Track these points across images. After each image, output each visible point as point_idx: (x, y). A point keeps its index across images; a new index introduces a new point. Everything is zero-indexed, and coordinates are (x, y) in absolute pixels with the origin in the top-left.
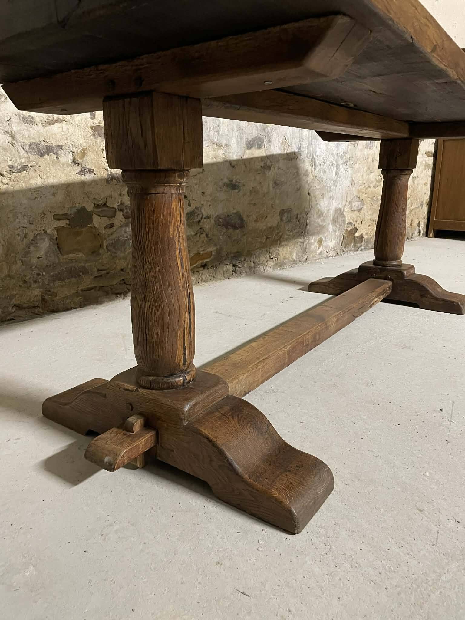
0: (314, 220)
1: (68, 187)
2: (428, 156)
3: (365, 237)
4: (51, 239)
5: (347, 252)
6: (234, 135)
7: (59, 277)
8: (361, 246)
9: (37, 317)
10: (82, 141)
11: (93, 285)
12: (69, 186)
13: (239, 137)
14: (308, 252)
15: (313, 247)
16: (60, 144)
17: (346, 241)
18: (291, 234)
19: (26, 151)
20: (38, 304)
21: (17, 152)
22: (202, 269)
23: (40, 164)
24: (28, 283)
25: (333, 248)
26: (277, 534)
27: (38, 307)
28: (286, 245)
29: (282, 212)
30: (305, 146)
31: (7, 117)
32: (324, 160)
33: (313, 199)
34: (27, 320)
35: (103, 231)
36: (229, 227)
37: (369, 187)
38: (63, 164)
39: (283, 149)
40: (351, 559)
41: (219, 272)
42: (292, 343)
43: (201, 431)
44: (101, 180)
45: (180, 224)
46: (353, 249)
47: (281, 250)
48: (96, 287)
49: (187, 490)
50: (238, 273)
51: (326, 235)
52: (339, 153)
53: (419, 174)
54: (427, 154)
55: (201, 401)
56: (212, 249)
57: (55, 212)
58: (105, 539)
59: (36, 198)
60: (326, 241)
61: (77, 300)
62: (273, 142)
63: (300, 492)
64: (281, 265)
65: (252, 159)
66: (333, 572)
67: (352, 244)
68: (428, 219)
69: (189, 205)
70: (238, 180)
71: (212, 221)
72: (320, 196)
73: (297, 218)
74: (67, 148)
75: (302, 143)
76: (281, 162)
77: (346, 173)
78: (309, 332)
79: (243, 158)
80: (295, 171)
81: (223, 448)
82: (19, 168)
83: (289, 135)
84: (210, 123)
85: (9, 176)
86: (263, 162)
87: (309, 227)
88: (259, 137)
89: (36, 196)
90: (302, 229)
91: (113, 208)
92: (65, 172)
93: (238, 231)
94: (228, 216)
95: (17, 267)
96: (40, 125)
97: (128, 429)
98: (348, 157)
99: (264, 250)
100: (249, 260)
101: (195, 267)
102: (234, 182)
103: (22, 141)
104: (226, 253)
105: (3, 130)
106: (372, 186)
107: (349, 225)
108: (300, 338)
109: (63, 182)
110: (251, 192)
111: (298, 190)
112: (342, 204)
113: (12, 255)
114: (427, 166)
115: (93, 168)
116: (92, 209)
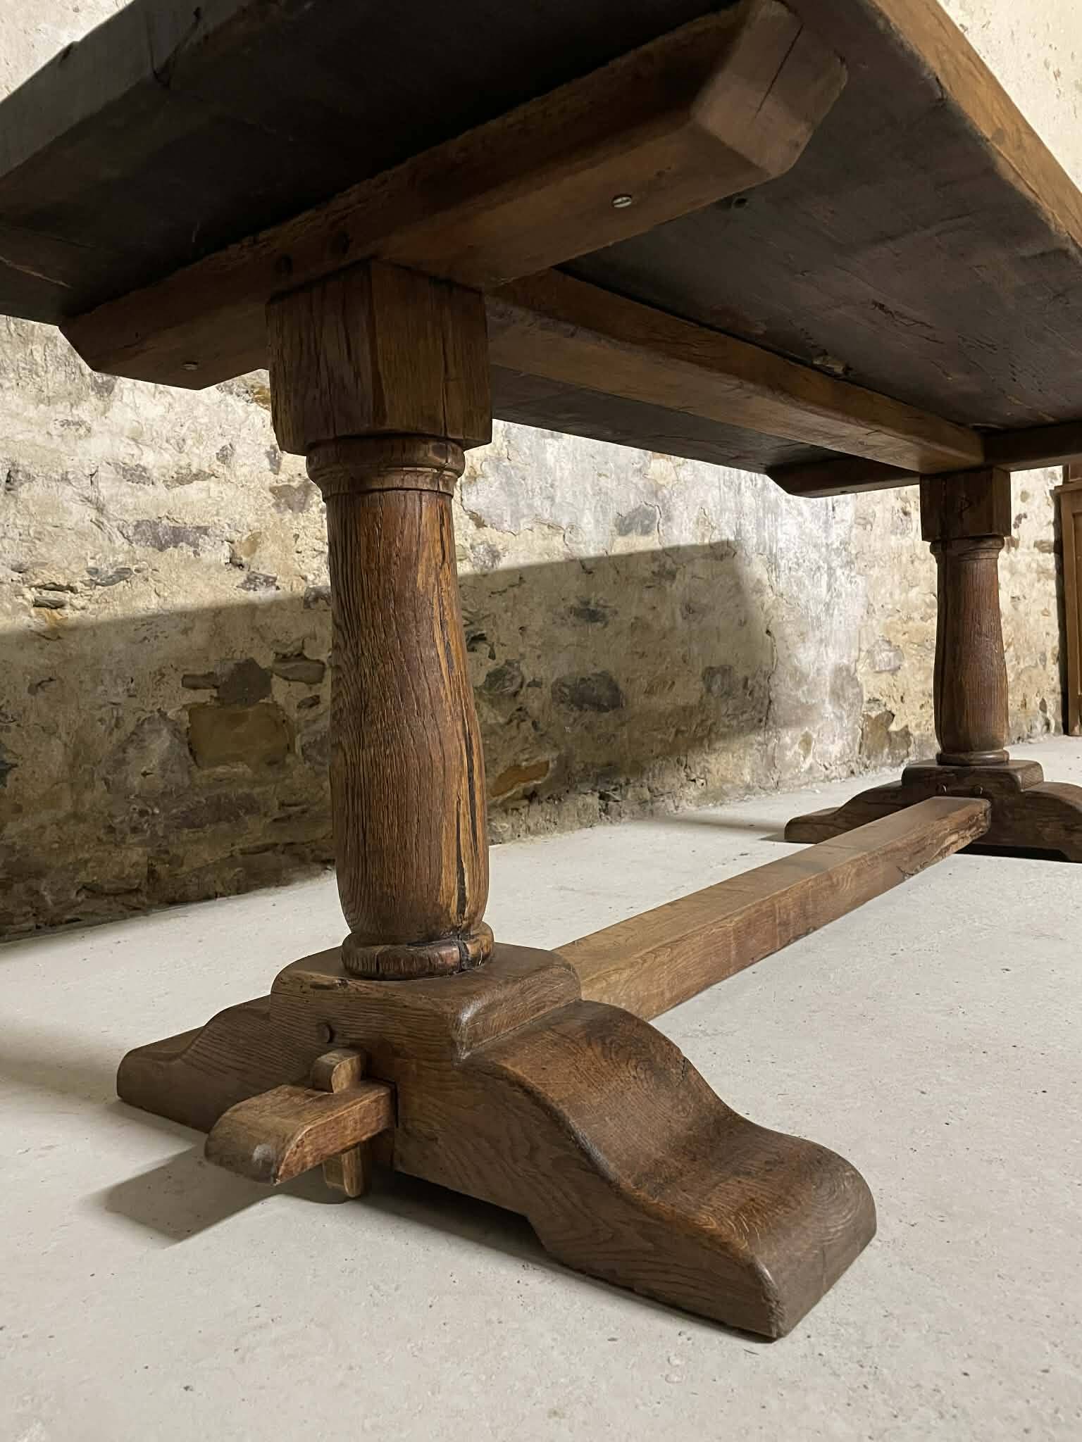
0: (785, 691)
1: (218, 616)
2: (1043, 550)
3: (916, 733)
4: (175, 732)
5: (875, 767)
6: (587, 506)
7: (189, 821)
8: (908, 755)
9: (132, 916)
10: (251, 518)
11: (269, 841)
12: (220, 612)
13: (599, 509)
14: (779, 767)
15: (789, 754)
16: (202, 524)
17: (868, 742)
18: (734, 723)
19: (127, 538)
20: (140, 884)
21: (107, 542)
22: (526, 802)
23: (157, 566)
24: (117, 832)
25: (840, 759)
26: (721, 1342)
27: (137, 890)
28: (725, 749)
29: (709, 673)
30: (750, 528)
31: (90, 469)
32: (797, 558)
33: (779, 644)
34: (111, 921)
35: (296, 715)
36: (586, 706)
37: (910, 618)
38: (209, 567)
39: (699, 534)
40: (938, 1397)
41: (568, 810)
42: (743, 911)
43: (505, 1068)
44: (292, 600)
45: (443, 564)
46: (890, 761)
47: (714, 761)
48: (276, 845)
49: (471, 1247)
50: (613, 813)
51: (818, 727)
52: (832, 544)
53: (1027, 590)
54: (1040, 545)
55: (506, 1000)
56: (549, 756)
57: (186, 670)
58: (243, 1359)
59: (145, 638)
60: (821, 742)
61: (229, 874)
62: (677, 520)
63: (778, 1221)
64: (718, 797)
65: (631, 555)
66: (886, 1430)
67: (886, 750)
68: (1065, 694)
69: (492, 656)
70: (601, 602)
71: (546, 692)
72: (796, 639)
73: (745, 686)
74: (218, 532)
75: (742, 521)
76: (699, 562)
77: (851, 586)
78: (786, 892)
79: (610, 554)
80: (732, 583)
81: (564, 1109)
82: (110, 573)
83: (711, 505)
84: (532, 479)
85: (88, 593)
86: (657, 563)
87: (775, 706)
88: (645, 510)
89: (145, 634)
90: (760, 712)
91: (318, 661)
92: (212, 582)
93: (606, 715)
94: (583, 680)
95: (96, 795)
96: (160, 484)
97: (318, 1083)
98: (854, 552)
99: (673, 760)
100: (637, 784)
101: (509, 798)
102: (592, 607)
103: (120, 517)
104: (582, 766)
105: (80, 495)
106: (916, 615)
107: (872, 705)
108: (764, 902)
109: (206, 604)
110: (633, 627)
111: (742, 624)
112: (849, 656)
113: (87, 766)
114: (1042, 572)
115: (274, 575)
116: (271, 665)
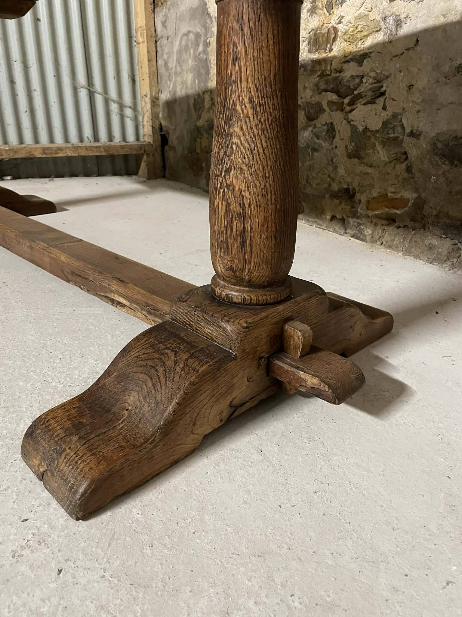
56: (409, 195)
69: (384, 108)
101: (376, 215)
